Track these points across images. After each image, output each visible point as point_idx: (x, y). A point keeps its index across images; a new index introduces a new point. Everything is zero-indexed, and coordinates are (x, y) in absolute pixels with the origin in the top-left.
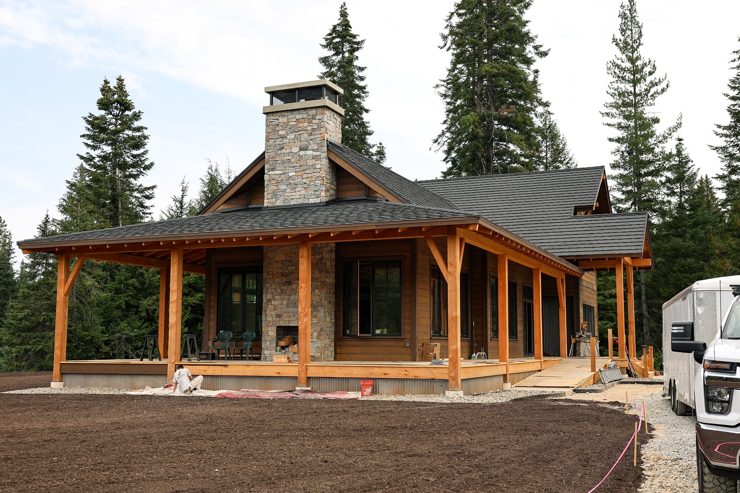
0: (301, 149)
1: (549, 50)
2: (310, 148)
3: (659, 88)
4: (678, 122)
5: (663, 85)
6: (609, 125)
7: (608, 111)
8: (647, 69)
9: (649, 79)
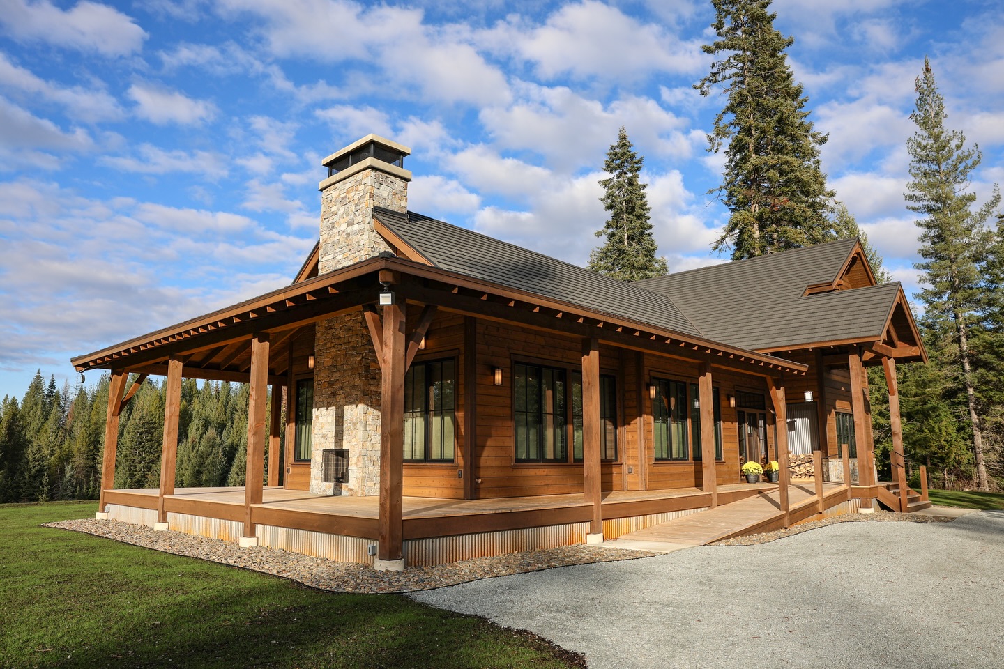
0: (348, 225)
1: (828, 134)
2: (356, 221)
3: (969, 162)
4: (995, 194)
5: (975, 157)
6: (914, 209)
7: (912, 194)
8: (953, 144)
9: (955, 154)
